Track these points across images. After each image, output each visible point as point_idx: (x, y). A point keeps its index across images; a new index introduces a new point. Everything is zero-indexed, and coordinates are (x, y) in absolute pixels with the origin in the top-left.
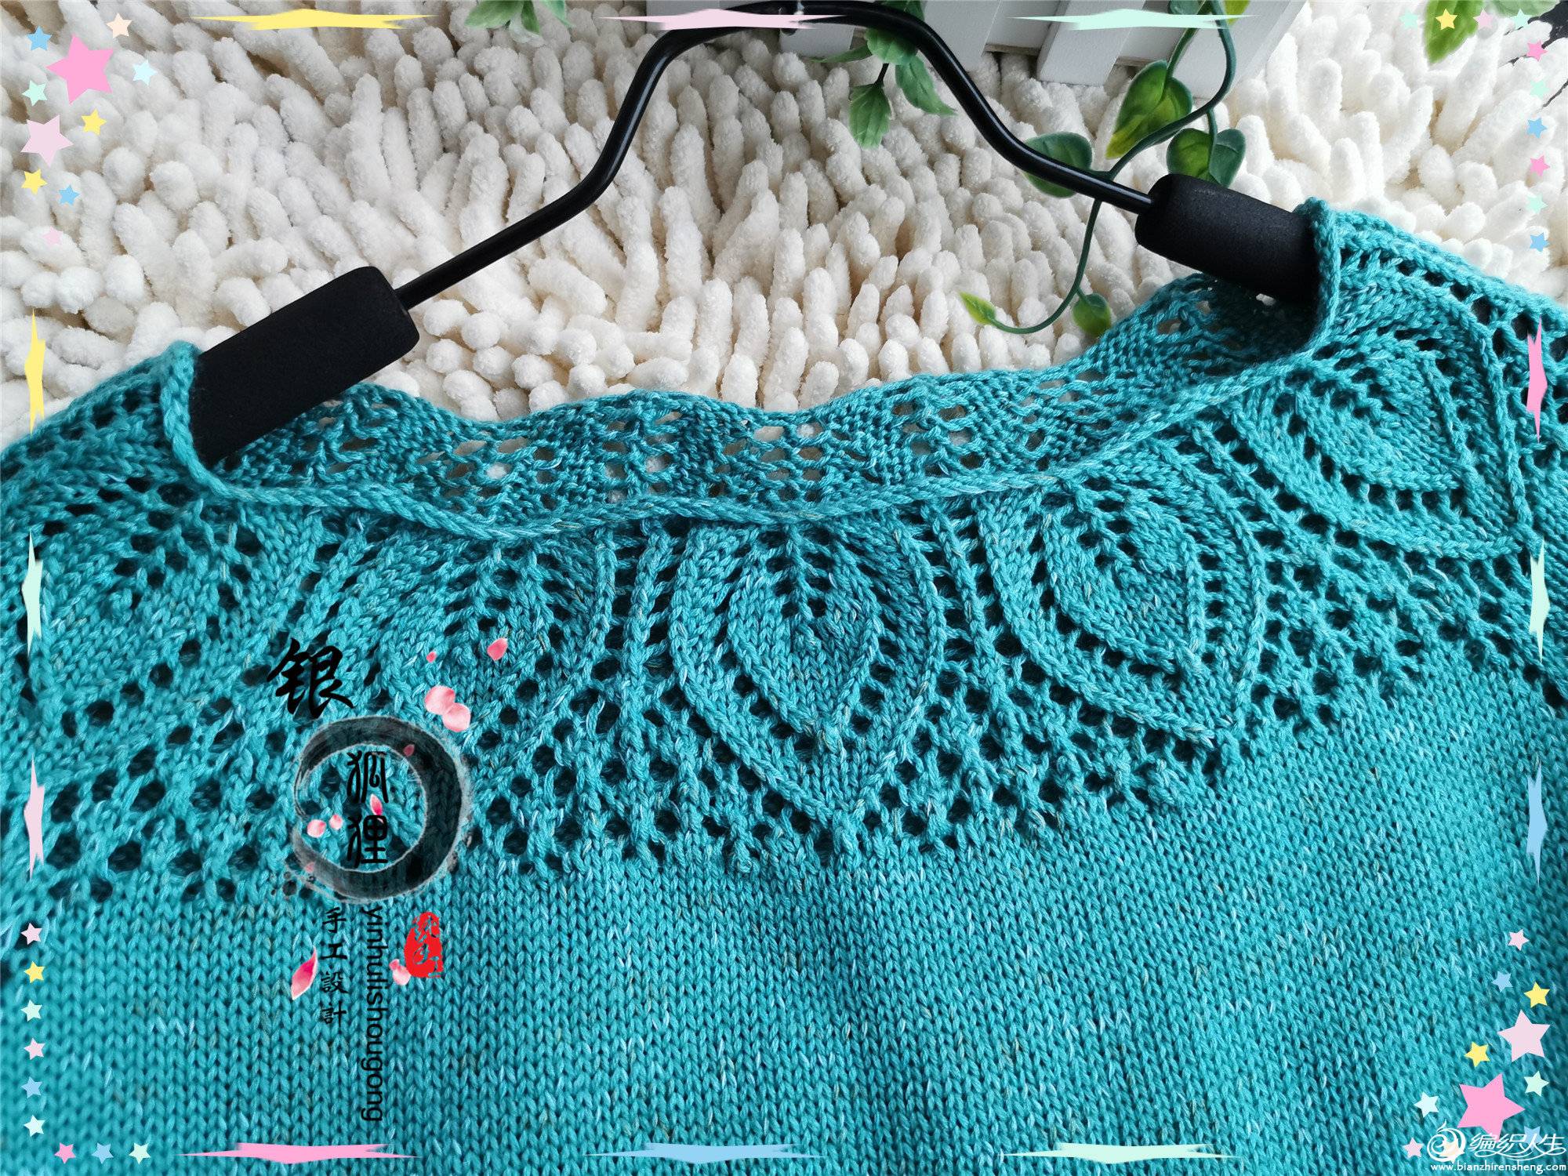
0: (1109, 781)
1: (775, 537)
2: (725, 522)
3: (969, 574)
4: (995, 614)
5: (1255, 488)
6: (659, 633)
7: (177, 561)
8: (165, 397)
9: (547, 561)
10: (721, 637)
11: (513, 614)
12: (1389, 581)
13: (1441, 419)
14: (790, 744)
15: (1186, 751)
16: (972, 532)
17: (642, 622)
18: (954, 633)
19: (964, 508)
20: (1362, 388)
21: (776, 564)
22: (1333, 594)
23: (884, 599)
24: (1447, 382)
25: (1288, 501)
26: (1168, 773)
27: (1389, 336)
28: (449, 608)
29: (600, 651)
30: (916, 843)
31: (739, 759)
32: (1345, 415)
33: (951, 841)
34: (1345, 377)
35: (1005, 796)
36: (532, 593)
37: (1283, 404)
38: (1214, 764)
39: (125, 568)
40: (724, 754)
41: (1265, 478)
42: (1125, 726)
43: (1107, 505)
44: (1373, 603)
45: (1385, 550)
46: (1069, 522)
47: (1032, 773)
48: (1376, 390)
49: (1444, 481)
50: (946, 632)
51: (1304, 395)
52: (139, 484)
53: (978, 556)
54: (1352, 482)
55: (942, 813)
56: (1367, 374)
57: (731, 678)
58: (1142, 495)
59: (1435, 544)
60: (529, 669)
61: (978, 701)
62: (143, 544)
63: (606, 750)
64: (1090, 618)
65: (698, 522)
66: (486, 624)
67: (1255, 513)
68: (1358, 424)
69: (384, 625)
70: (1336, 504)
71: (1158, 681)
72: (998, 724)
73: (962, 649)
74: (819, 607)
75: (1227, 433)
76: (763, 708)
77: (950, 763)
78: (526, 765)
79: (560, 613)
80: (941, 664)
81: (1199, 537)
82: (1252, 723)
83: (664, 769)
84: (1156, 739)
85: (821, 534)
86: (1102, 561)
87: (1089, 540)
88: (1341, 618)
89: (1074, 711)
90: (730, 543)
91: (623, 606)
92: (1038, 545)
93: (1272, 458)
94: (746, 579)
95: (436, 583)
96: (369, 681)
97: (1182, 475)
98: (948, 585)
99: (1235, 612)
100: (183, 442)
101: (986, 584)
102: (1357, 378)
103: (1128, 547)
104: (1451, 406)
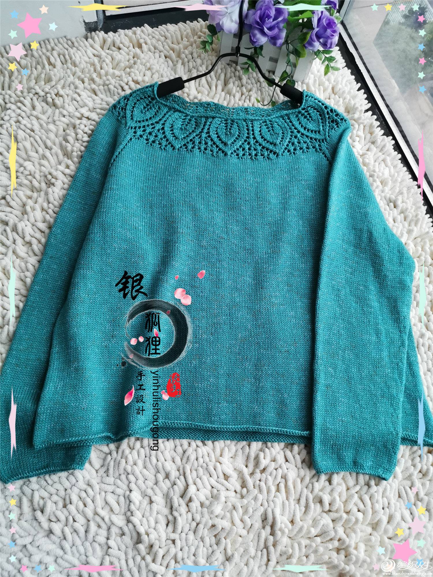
0: (264, 155)
1: (226, 120)
2: (220, 118)
3: (251, 128)
4: (253, 134)
5: (291, 126)
6: (209, 129)
7: (151, 108)
8: (155, 86)
9: (195, 119)
10: (217, 131)
11: (190, 125)
12: (306, 139)
13: (319, 123)
14: (223, 144)
15: (275, 153)
16: (252, 124)
17: (207, 127)
18: (247, 135)
19: (252, 121)
20: (308, 116)
21: (225, 124)
22: (298, 139)
23: (239, 130)
24: (320, 118)
25: (295, 128)
26: (271, 155)
27: (312, 109)
28: (182, 122)
29: (200, 130)
30: (237, 157)
31: (216, 144)
32: (305, 120)
33: (242, 158)
34: (306, 114)
35: (250, 154)
36: (193, 122)
37: (297, 116)
38: (277, 156)
39: (145, 108)
40: (214, 143)
41: (293, 125)
42: (267, 149)
43: (271, 124)
44: (304, 142)
45: (307, 136)
46: (266, 125)
47: (254, 153)
48: (310, 117)
49: (317, 129)
50: (246, 135)
51: (300, 115)
52: (149, 97)
53: (252, 127)
54: (305, 129)
55: (241, 155)
56: (309, 114)
57: (217, 136)
58: (276, 124)
59: (314, 136)
60: (191, 131)
61: (249, 143)
62: (147, 105)
63: (199, 140)
64: (266, 137)
65: (216, 117)
66: (186, 125)
67: (290, 129)
68: (307, 121)
69: (174, 122)
70: (302, 130)
71: (273, 145)
72: (251, 146)
73: (248, 137)
74: (230, 129)
75: (289, 118)
76: (220, 140)
77: (243, 149)
78: (189, 140)
79: (196, 125)
80: (245, 138)
81: (282, 130)
82: (284, 152)
83: (206, 143)
84: (271, 151)
85: (233, 121)
86: (269, 131)
87: (268, 128)
88: (299, 143)
89: (261, 147)
90: (220, 120)
91: (204, 126)
92: (260, 127)
93: (294, 123)
94: (221, 124)
95: (181, 118)
96: (171, 128)
97: (282, 122)
98: (248, 130)
99: (285, 139)
100: (155, 92)
101: (253, 130)
102: (307, 114)
103: (273, 130)
104: (320, 121)
